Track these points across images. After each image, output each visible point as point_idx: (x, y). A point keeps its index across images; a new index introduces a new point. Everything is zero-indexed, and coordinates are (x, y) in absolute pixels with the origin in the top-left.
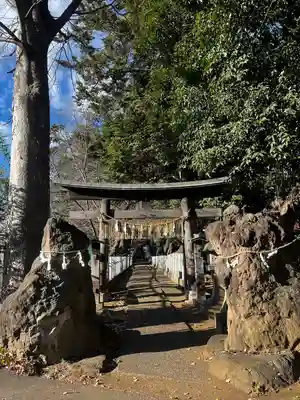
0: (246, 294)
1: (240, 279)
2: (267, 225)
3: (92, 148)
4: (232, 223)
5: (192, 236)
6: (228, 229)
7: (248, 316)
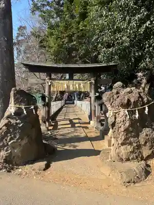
0: (123, 133)
1: (120, 124)
2: (138, 95)
3: (41, 42)
4: (118, 93)
5: (95, 94)
6: (115, 96)
7: (123, 144)
